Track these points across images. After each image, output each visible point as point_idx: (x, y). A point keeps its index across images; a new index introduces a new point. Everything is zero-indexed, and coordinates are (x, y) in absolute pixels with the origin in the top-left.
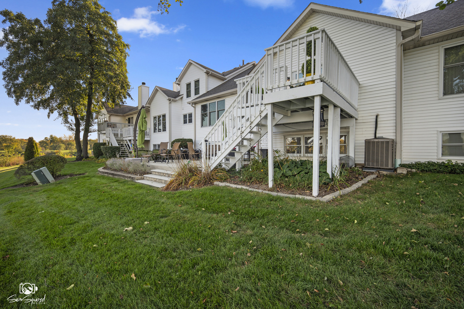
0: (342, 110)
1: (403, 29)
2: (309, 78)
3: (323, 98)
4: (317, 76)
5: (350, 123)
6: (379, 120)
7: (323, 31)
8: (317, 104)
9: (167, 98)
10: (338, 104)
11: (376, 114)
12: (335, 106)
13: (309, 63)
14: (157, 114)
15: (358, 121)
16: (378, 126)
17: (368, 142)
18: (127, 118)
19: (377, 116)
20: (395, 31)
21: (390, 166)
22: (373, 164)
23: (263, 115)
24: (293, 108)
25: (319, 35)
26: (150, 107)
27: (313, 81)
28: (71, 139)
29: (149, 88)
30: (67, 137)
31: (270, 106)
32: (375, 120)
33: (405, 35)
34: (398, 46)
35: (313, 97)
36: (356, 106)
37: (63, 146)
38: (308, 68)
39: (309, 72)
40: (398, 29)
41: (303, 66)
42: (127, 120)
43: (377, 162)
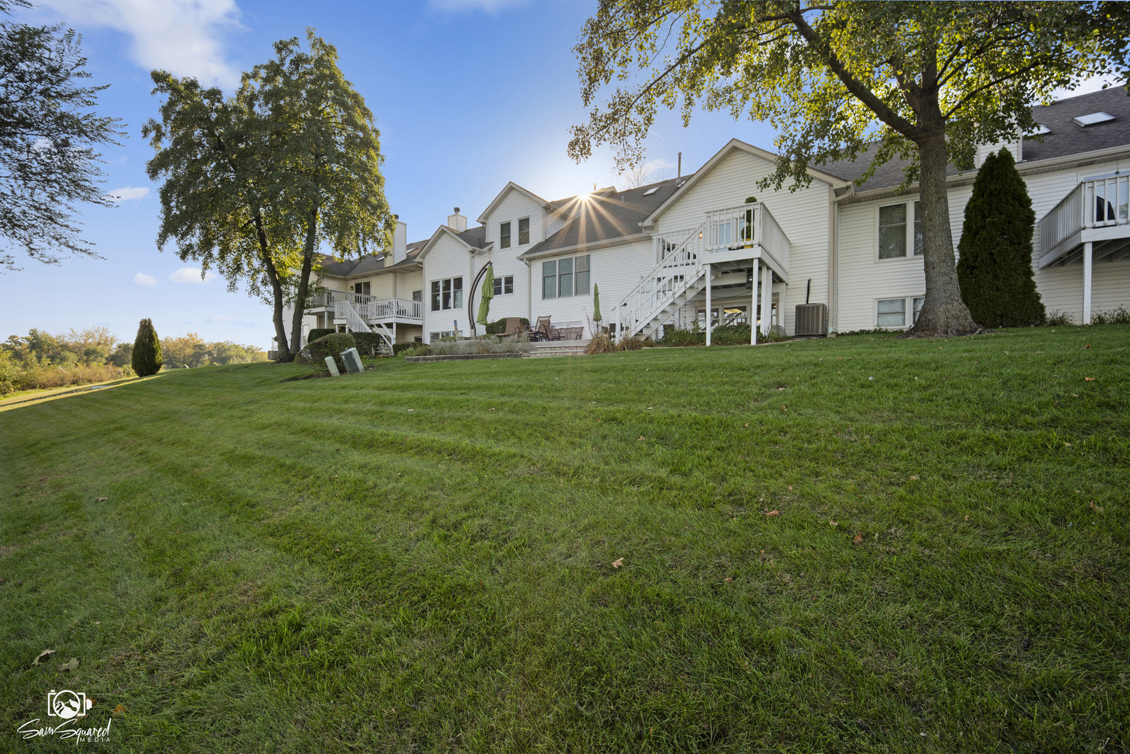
0: (774, 273)
1: (835, 187)
2: (749, 243)
3: (760, 261)
4: (756, 241)
5: (781, 288)
6: (811, 285)
7: (762, 204)
8: (756, 265)
9: (470, 248)
10: (771, 266)
11: (808, 278)
12: (768, 268)
13: (749, 229)
14: (441, 277)
15: (789, 287)
16: (811, 292)
17: (799, 309)
18: (353, 283)
19: (809, 281)
20: (828, 186)
21: (820, 333)
22: (804, 332)
23: (700, 275)
24: (725, 269)
25: (758, 206)
26: (422, 264)
27: (752, 246)
28: (90, 340)
29: (406, 225)
30: (79, 334)
31: (709, 266)
32: (807, 285)
33: (838, 192)
34: (831, 204)
35: (752, 260)
36: (787, 269)
37: (72, 357)
38: (748, 234)
39: (749, 237)
40: (831, 185)
41: (743, 230)
42: (352, 287)
43: (808, 329)
